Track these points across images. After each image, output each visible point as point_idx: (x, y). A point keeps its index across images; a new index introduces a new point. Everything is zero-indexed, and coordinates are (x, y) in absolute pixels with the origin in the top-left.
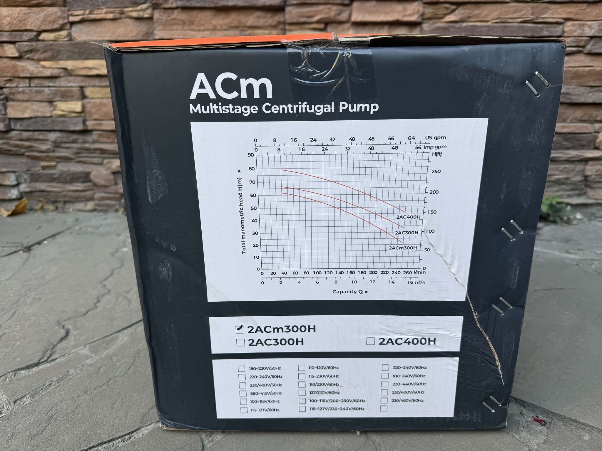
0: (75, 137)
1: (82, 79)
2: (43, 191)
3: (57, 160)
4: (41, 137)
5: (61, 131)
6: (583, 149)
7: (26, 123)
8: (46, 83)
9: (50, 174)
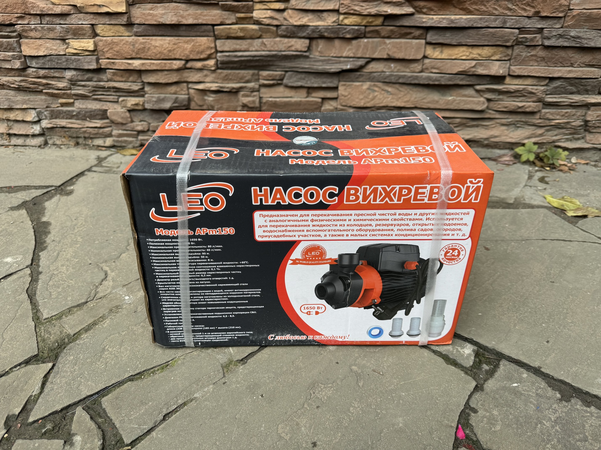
0: (89, 75)
1: (92, 16)
2: (63, 127)
3: (74, 97)
4: (57, 75)
5: (75, 69)
6: (588, 94)
7: (41, 61)
8: (57, 20)
9: (69, 111)
